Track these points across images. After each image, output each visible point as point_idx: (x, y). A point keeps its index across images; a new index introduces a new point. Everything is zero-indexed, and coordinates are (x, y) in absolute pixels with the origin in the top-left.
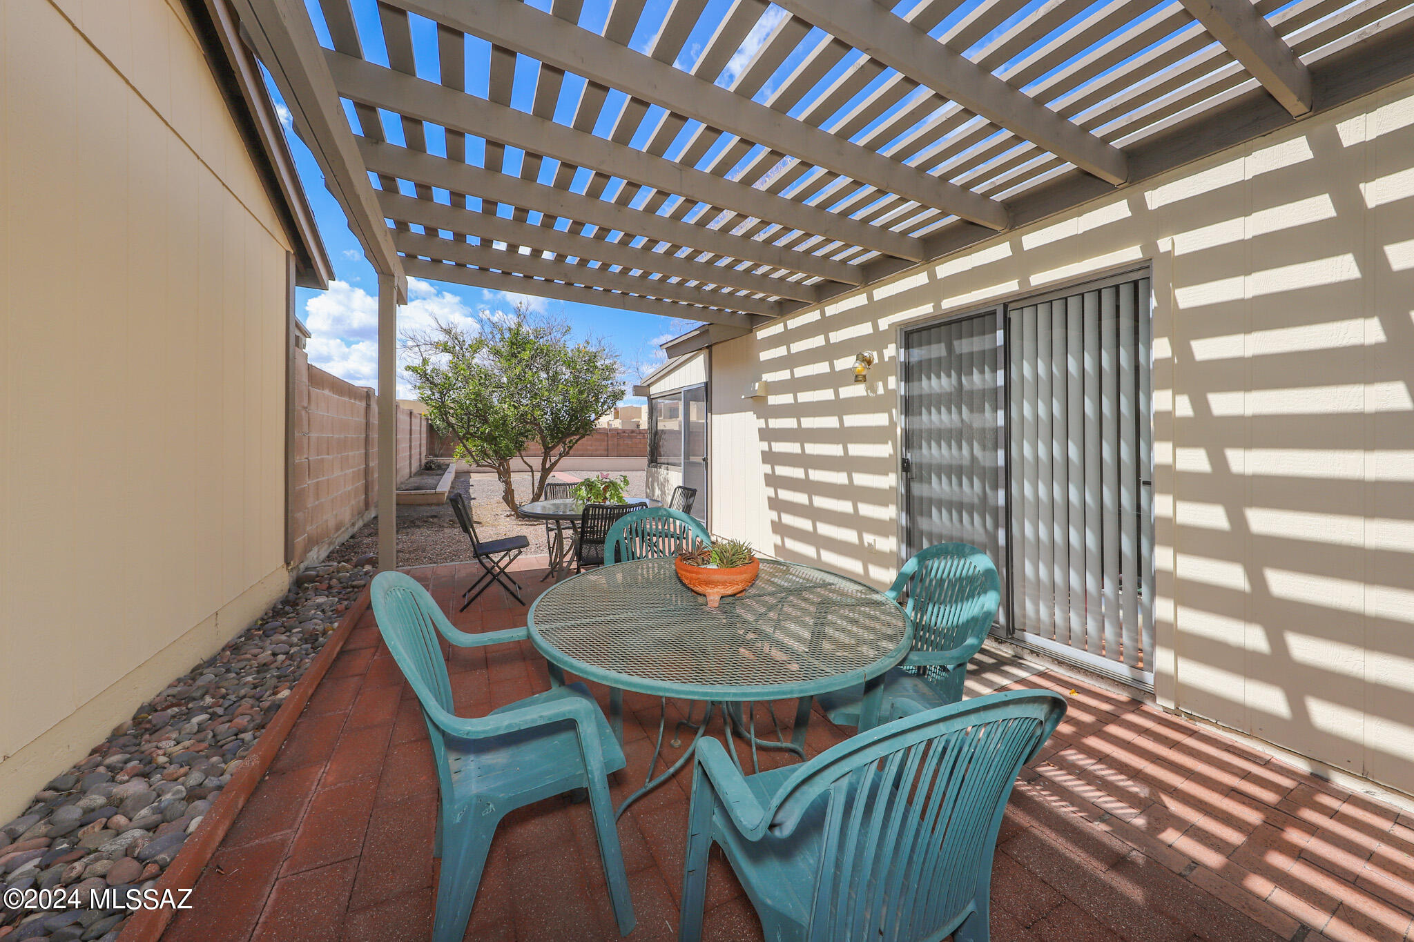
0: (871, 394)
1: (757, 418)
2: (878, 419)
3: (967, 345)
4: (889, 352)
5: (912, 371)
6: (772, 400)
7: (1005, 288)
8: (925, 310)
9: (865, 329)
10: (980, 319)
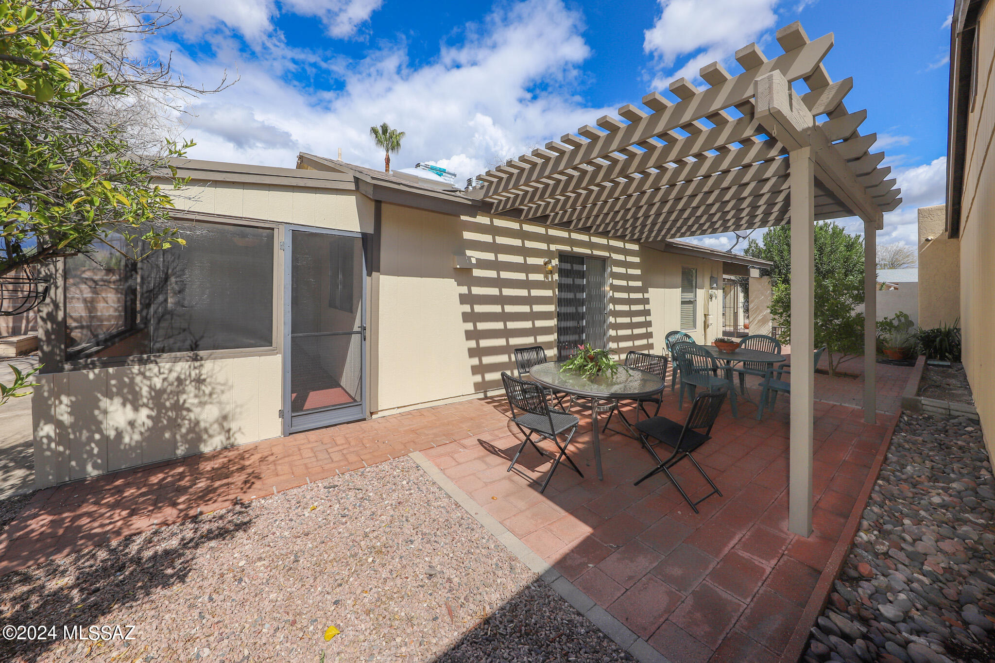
0: (546, 280)
1: (458, 285)
2: (548, 293)
3: (576, 267)
4: (555, 262)
5: (562, 272)
6: (477, 273)
7: (588, 251)
8: (568, 248)
9: (543, 246)
10: (580, 259)
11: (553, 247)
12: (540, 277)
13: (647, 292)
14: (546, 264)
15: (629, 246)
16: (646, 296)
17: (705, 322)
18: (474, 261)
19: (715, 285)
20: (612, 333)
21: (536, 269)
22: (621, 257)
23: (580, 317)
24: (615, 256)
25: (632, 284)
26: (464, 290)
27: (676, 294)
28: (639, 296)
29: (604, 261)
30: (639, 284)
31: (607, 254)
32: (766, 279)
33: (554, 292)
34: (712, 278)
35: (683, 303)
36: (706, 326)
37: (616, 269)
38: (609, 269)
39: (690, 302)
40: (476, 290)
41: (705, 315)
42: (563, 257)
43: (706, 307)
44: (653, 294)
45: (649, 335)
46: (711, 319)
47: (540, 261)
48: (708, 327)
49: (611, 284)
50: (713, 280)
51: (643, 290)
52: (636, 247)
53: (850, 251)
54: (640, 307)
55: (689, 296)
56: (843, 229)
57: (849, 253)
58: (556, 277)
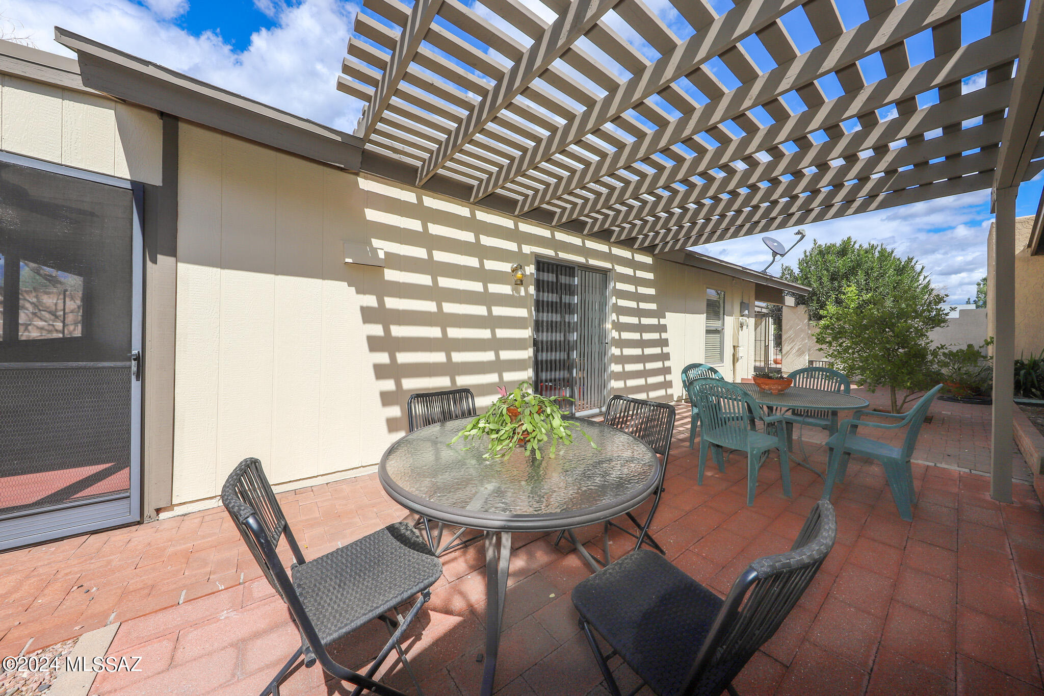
0: (516, 294)
1: (358, 292)
2: (522, 313)
3: (564, 279)
4: (530, 269)
5: (540, 285)
6: (391, 275)
7: (581, 260)
8: (551, 253)
9: (512, 246)
10: (569, 269)
11: (527, 249)
12: (506, 289)
13: (664, 317)
14: (514, 270)
15: (639, 258)
16: (662, 321)
17: (734, 355)
18: (381, 255)
19: (746, 312)
20: (616, 368)
21: (498, 277)
22: (629, 271)
23: (567, 347)
24: (620, 269)
25: (643, 306)
26: (371, 301)
27: (699, 321)
28: (654, 321)
29: (604, 272)
30: (653, 306)
31: (608, 265)
32: (802, 308)
33: (530, 312)
34: (742, 304)
35: (708, 332)
36: (735, 359)
37: (620, 286)
38: (612, 284)
39: (716, 332)
40: (392, 303)
41: (734, 346)
42: (542, 264)
43: (736, 338)
44: (672, 319)
45: (667, 371)
46: (741, 352)
47: (506, 267)
48: (738, 360)
49: (615, 305)
50: (744, 306)
51: (659, 314)
52: (648, 260)
53: (900, 275)
54: (655, 336)
55: (716, 324)
56: (892, 252)
57: (900, 278)
58: (532, 290)
